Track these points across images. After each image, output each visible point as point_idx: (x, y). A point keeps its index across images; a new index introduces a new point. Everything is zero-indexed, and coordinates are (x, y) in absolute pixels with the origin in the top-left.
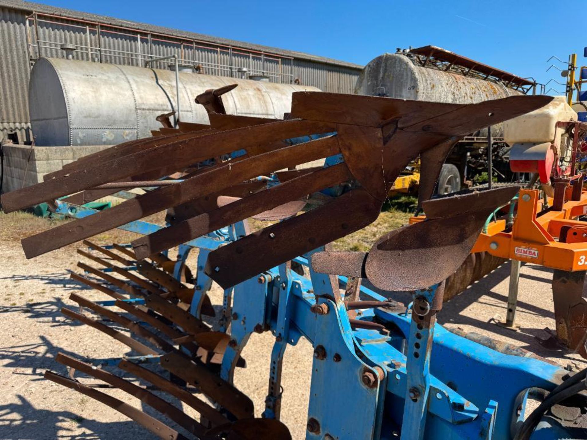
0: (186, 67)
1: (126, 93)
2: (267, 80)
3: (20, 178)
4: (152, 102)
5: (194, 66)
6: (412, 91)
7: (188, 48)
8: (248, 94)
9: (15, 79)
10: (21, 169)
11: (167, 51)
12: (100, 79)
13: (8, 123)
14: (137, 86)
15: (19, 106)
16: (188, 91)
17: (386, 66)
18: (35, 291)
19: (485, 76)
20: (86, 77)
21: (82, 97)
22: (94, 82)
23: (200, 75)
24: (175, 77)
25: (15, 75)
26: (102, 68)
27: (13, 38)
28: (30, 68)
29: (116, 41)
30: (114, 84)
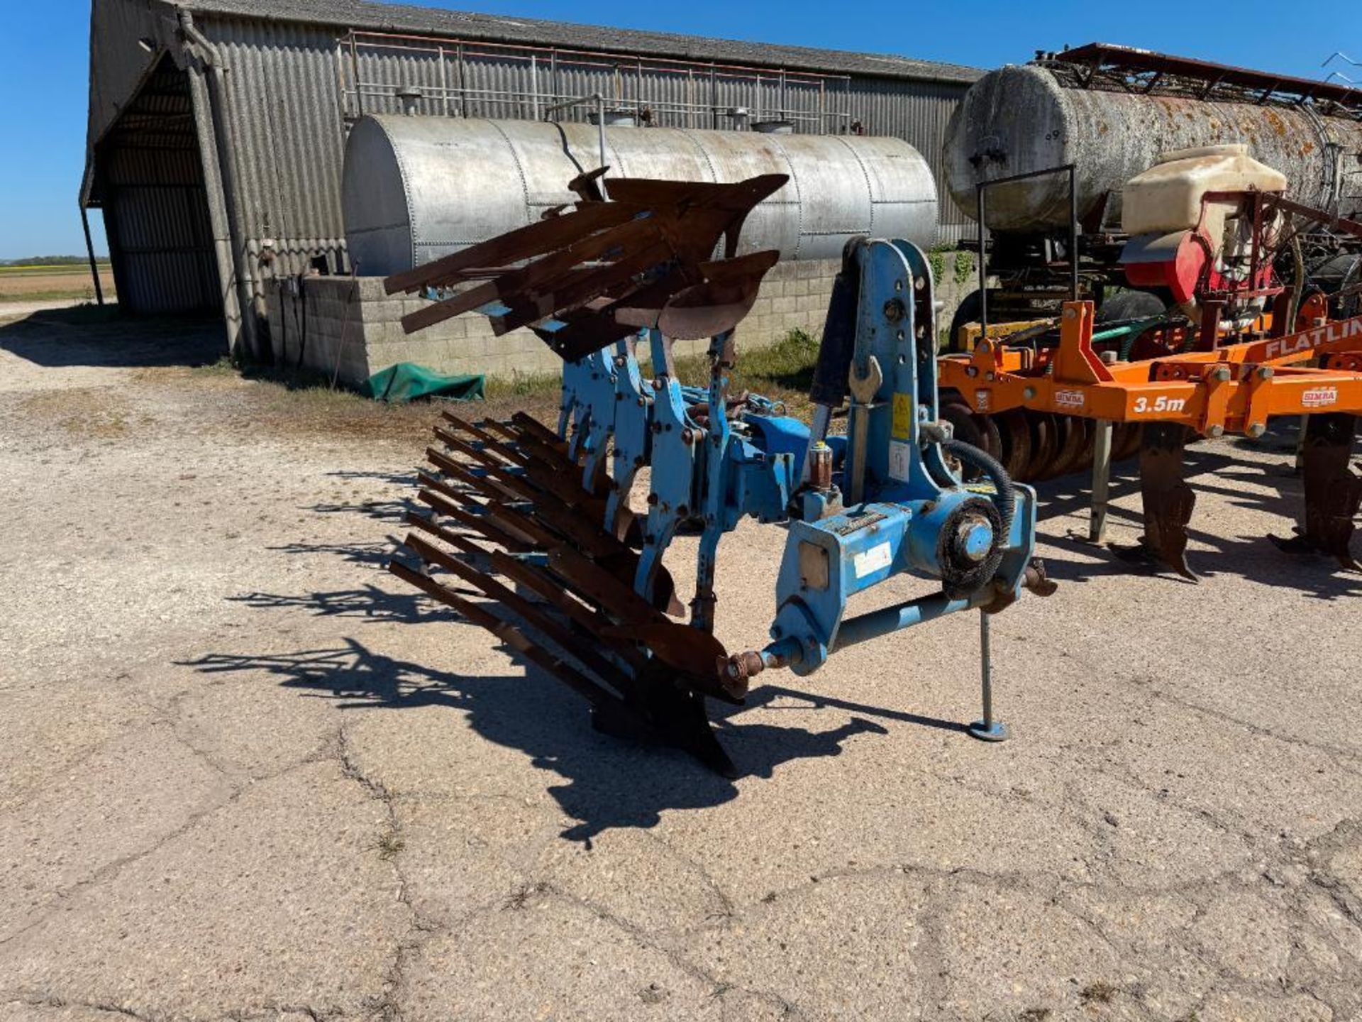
0: (621, 115)
1: (510, 174)
2: (789, 129)
3: (335, 335)
4: (557, 191)
5: (639, 110)
6: (1054, 143)
7: (630, 72)
8: (745, 163)
9: (318, 158)
10: (336, 318)
11: (590, 81)
12: (464, 150)
13: (308, 239)
14: (529, 159)
15: (324, 207)
16: (625, 163)
17: (1003, 92)
18: (373, 490)
19: (1260, 95)
20: (439, 147)
21: (434, 185)
22: (454, 157)
23: (649, 130)
24: (597, 136)
25: (317, 150)
26: (467, 128)
27: (312, 79)
28: (343, 136)
29: (492, 69)
30: (487, 158)
